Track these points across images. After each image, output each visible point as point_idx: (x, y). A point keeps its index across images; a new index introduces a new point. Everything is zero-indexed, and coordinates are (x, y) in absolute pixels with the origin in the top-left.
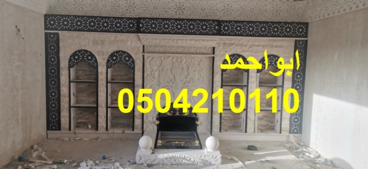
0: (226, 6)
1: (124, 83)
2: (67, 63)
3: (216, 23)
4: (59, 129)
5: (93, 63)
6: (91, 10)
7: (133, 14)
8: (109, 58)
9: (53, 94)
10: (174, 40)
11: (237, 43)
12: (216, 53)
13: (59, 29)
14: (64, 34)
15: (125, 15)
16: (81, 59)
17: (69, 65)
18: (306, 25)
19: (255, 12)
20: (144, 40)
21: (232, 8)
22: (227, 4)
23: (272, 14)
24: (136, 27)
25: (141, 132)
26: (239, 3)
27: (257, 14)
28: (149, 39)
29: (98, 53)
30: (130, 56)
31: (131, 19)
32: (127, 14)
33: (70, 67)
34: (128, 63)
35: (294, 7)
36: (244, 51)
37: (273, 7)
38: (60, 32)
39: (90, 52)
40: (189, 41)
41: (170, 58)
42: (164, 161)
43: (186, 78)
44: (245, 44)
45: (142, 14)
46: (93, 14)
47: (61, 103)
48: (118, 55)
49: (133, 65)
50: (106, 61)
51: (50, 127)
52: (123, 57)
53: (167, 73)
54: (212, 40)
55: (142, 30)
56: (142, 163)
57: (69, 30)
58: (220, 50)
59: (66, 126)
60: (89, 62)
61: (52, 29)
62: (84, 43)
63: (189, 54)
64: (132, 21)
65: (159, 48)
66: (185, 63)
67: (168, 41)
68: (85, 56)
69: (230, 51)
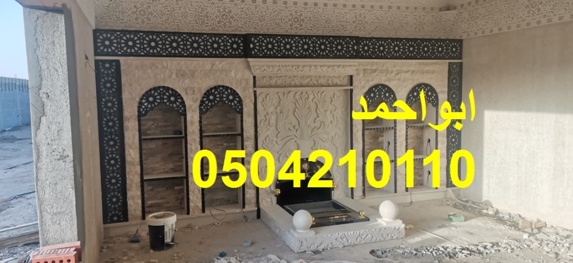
0: (358, 16)
1: (228, 135)
2: (136, 109)
3: (354, 41)
4: (126, 219)
5: (178, 106)
6: (162, 21)
7: (230, 28)
8: (204, 97)
9: (112, 162)
10: (298, 66)
11: (380, 68)
12: (355, 83)
13: (119, 53)
14: (129, 61)
15: (217, 30)
16: (158, 101)
17: (139, 111)
18: (460, 42)
19: (394, 26)
20: (256, 69)
21: (365, 20)
22: (359, 13)
23: (415, 28)
24: (242, 48)
25: (256, 208)
26: (375, 12)
27: (397, 28)
28: (264, 66)
29: (186, 90)
30: (234, 93)
31: (235, 36)
32: (220, 28)
33: (140, 115)
34: (233, 104)
35: (440, 19)
36: (389, 80)
37: (415, 18)
38: (122, 59)
39: (172, 90)
40: (319, 67)
41: (291, 94)
42: (333, 243)
43: (315, 122)
44: (390, 70)
45: (243, 29)
46: (167, 28)
47: (127, 176)
48: (216, 93)
49: (240, 107)
50: (198, 103)
51: (109, 218)
52: (224, 96)
53: (287, 117)
54: (350, 66)
55: (253, 52)
56: (303, 251)
57: (136, 55)
58: (360, 79)
59: (137, 213)
60: (171, 105)
61: (108, 54)
62: (162, 75)
63: (317, 86)
64: (237, 39)
65: (277, 79)
66: (313, 100)
67: (291, 68)
68: (165, 97)
69: (373, 81)
